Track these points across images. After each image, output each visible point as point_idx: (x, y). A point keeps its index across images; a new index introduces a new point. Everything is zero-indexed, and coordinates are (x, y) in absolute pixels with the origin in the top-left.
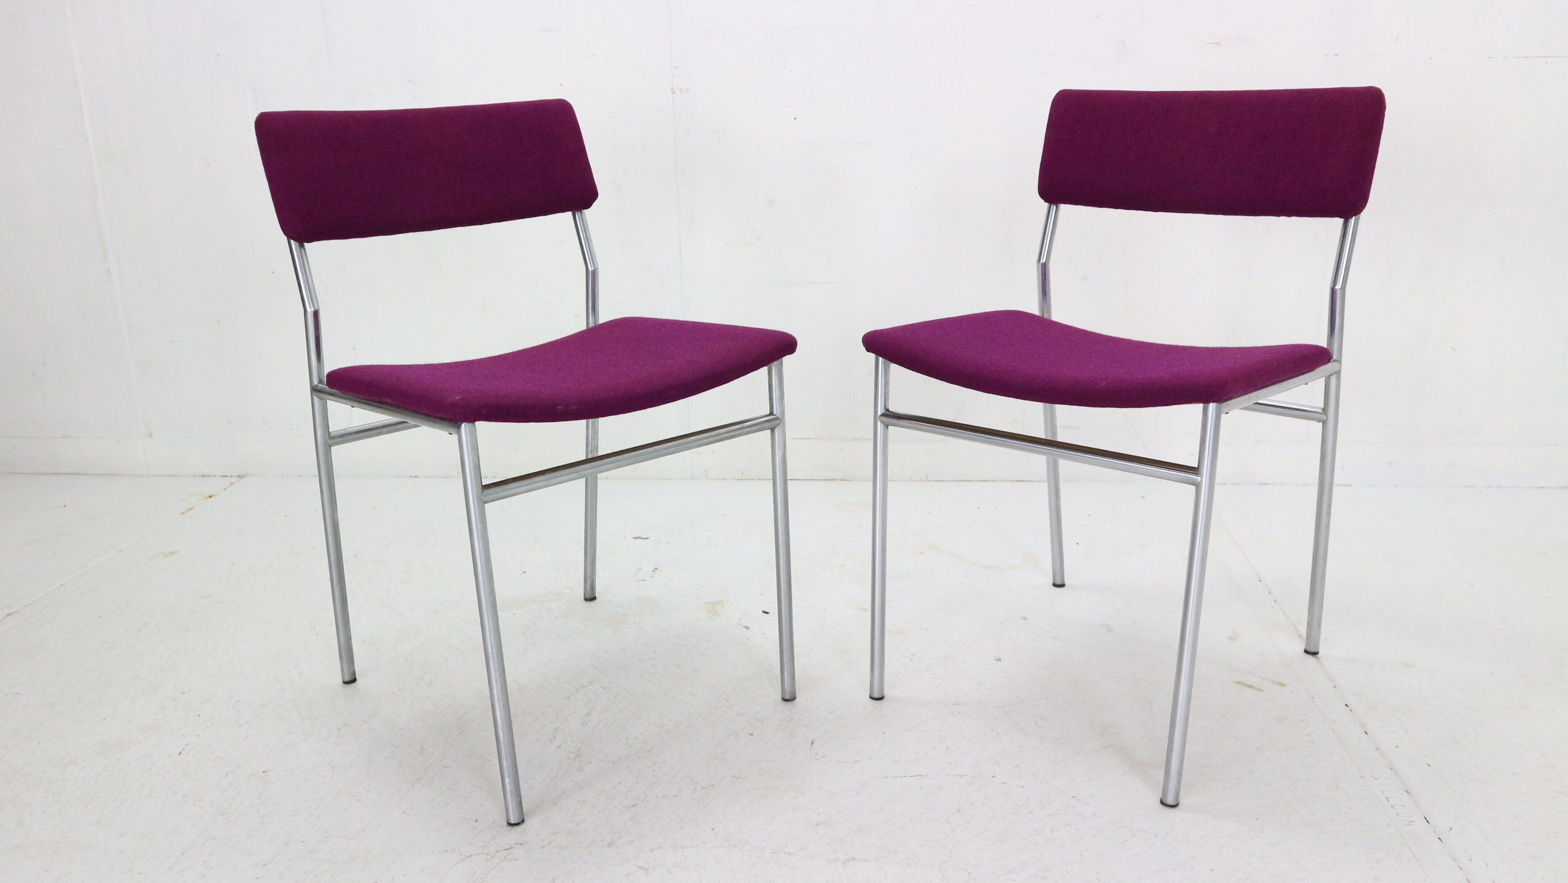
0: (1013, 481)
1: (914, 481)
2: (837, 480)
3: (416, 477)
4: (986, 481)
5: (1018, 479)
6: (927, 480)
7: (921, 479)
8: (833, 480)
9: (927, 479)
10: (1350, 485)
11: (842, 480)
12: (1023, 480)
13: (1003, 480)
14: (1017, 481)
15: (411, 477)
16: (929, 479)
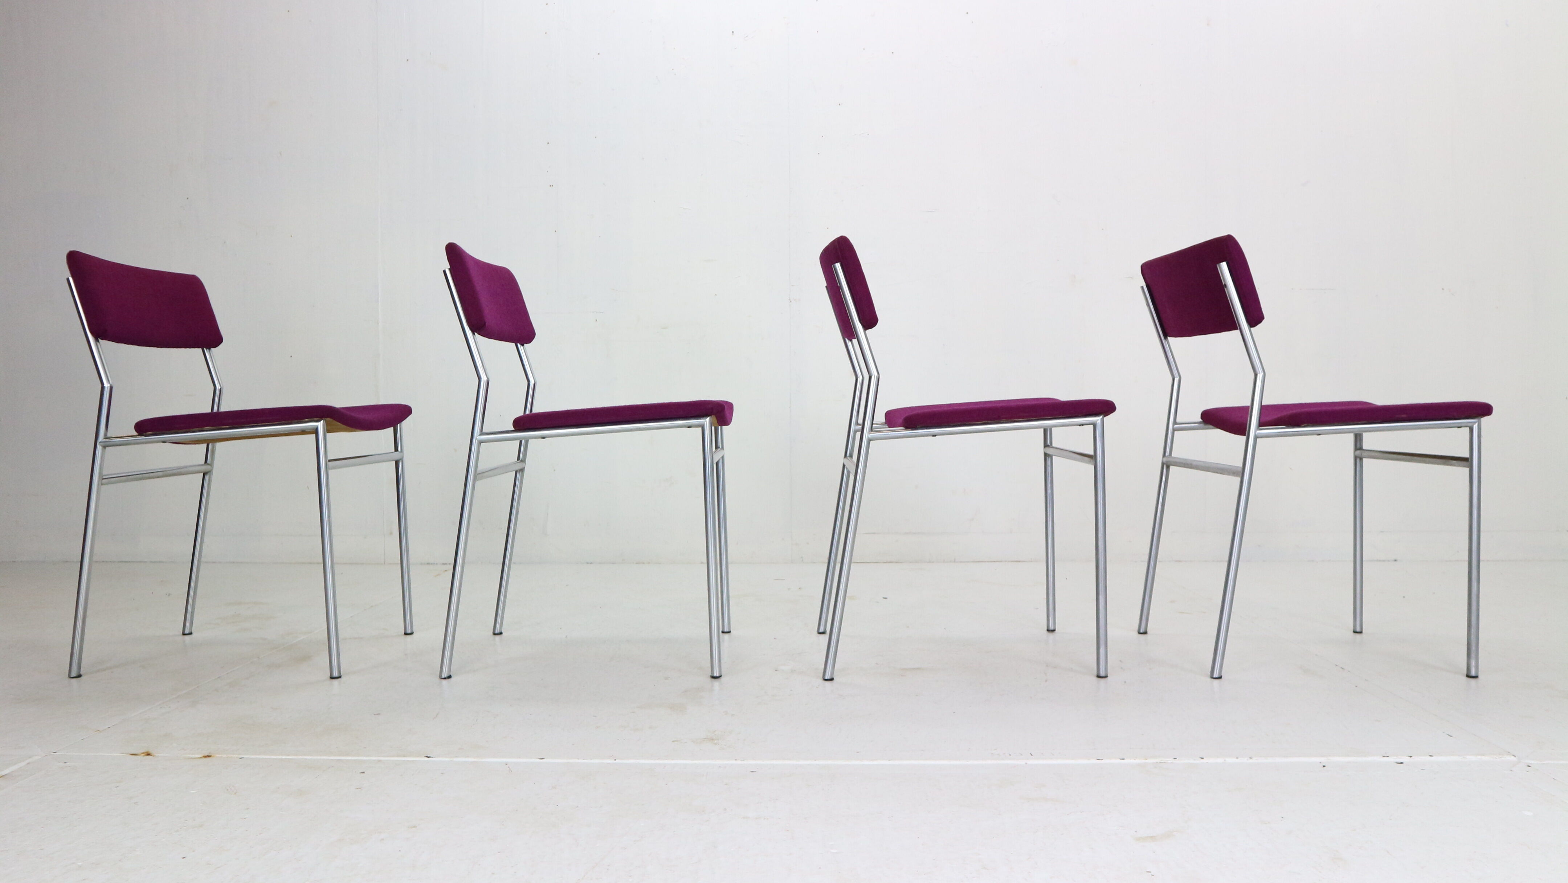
11: (897, 562)
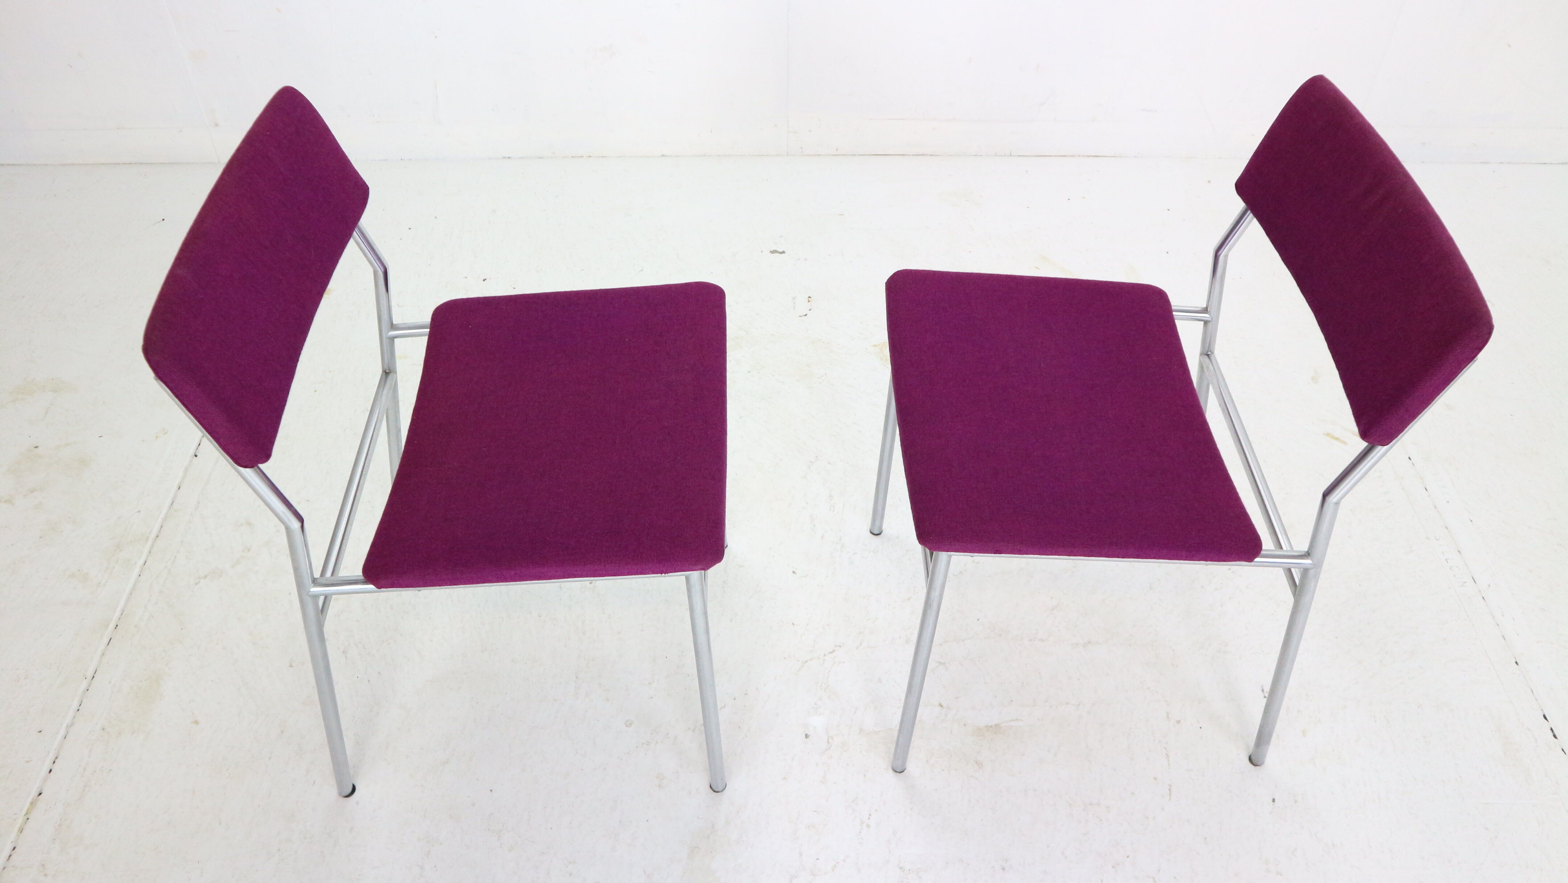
2: (926, 155)
7: (1005, 154)
8: (923, 155)
9: (1011, 154)
13: (1080, 156)
14: (1093, 156)
15: (504, 158)
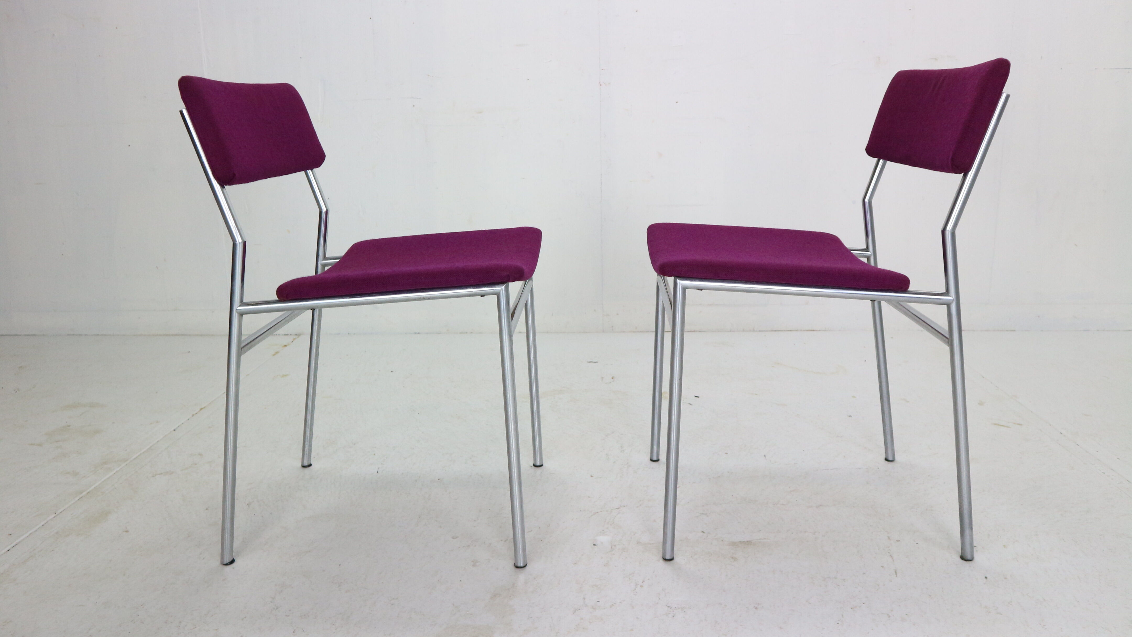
0: (807, 331)
1: (746, 331)
3: (418, 333)
4: (791, 331)
5: (811, 329)
6: (754, 330)
10: (1014, 331)
11: (700, 331)
12: (814, 329)
15: (415, 333)
16: (755, 330)
